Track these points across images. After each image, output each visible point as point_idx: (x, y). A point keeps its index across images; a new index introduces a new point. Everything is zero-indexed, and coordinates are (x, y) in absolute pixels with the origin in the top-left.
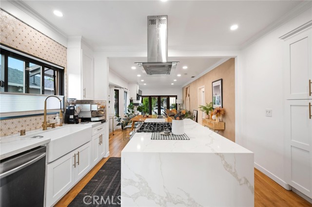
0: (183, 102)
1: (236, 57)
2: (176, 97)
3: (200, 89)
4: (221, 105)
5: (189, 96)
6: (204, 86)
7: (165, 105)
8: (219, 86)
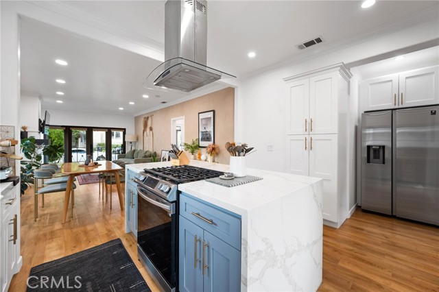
0: (137, 139)
1: (237, 87)
2: (124, 130)
3: (174, 121)
4: (211, 143)
5: (151, 129)
6: (184, 117)
7: (82, 145)
8: (210, 118)
